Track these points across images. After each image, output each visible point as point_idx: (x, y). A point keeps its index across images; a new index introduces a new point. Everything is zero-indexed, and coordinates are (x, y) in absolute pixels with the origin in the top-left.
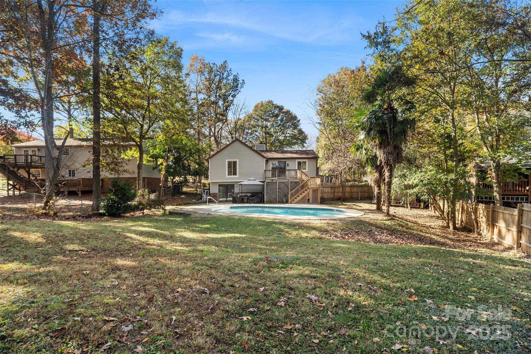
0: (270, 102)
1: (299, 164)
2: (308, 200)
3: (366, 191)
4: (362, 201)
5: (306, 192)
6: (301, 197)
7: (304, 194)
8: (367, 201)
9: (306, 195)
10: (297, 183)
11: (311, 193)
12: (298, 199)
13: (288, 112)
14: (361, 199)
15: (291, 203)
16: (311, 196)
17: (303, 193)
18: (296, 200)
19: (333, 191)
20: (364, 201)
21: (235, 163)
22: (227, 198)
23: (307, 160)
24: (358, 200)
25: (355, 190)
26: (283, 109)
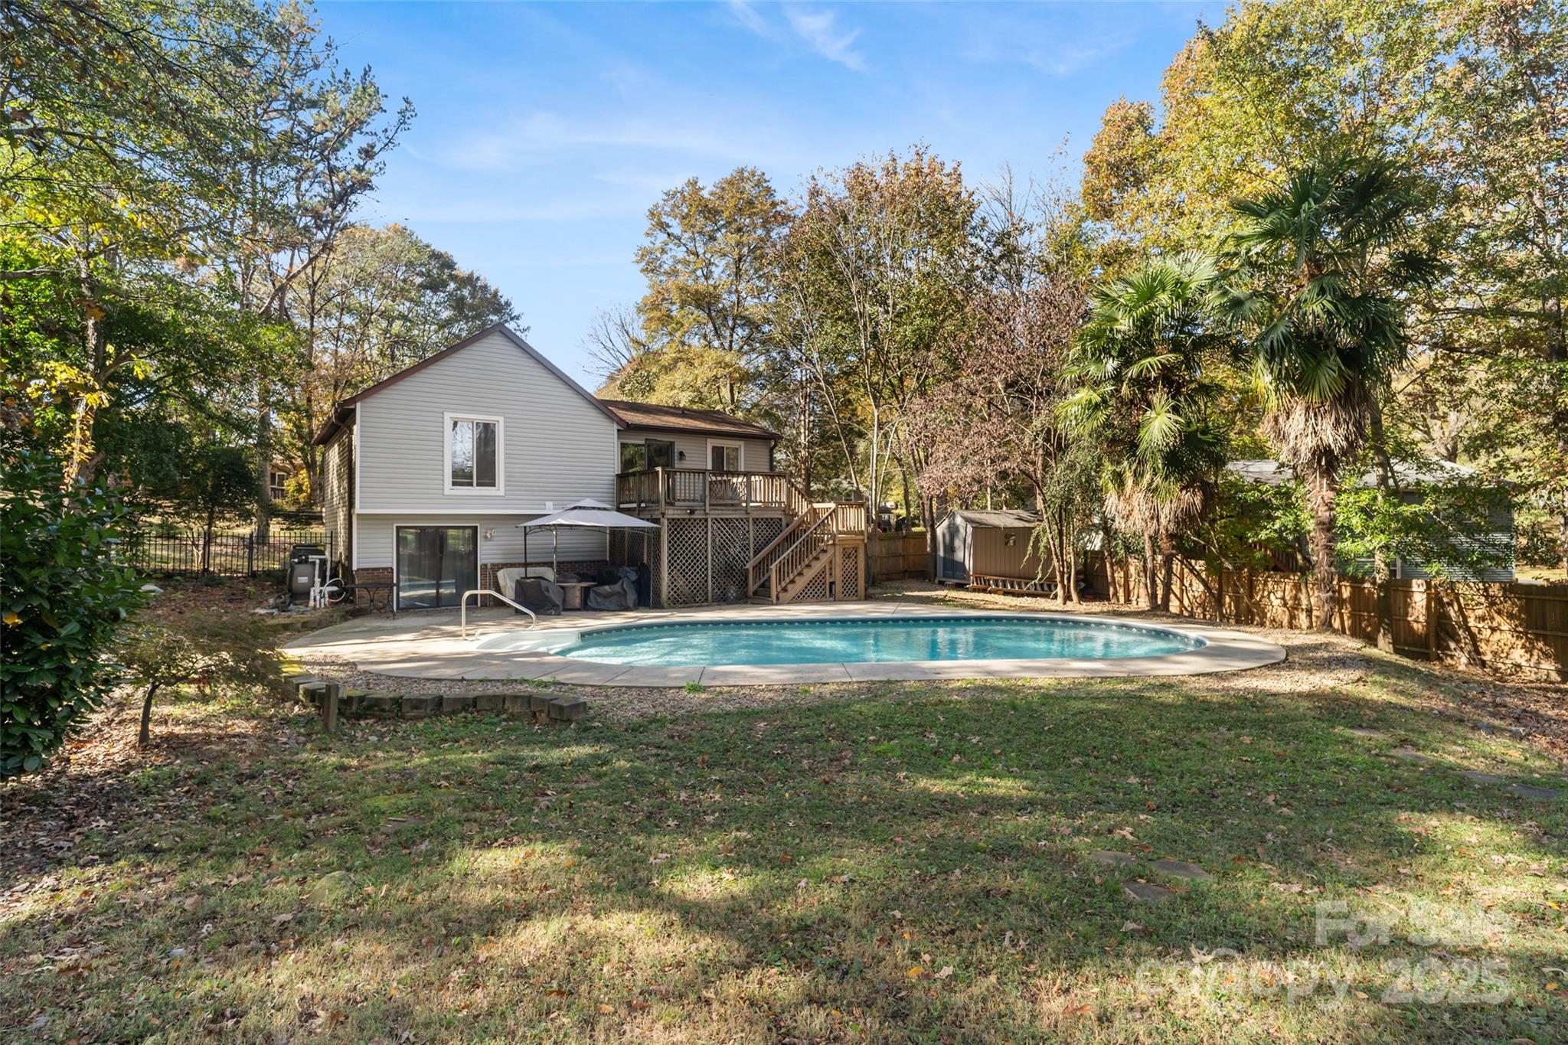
0: (402, 232)
1: (718, 452)
2: (831, 585)
5: (824, 559)
7: (816, 567)
9: (823, 571)
10: (774, 525)
11: (838, 560)
12: (801, 583)
13: (470, 281)
15: (779, 601)
16: (838, 574)
18: (794, 590)
22: (438, 586)
23: (740, 444)
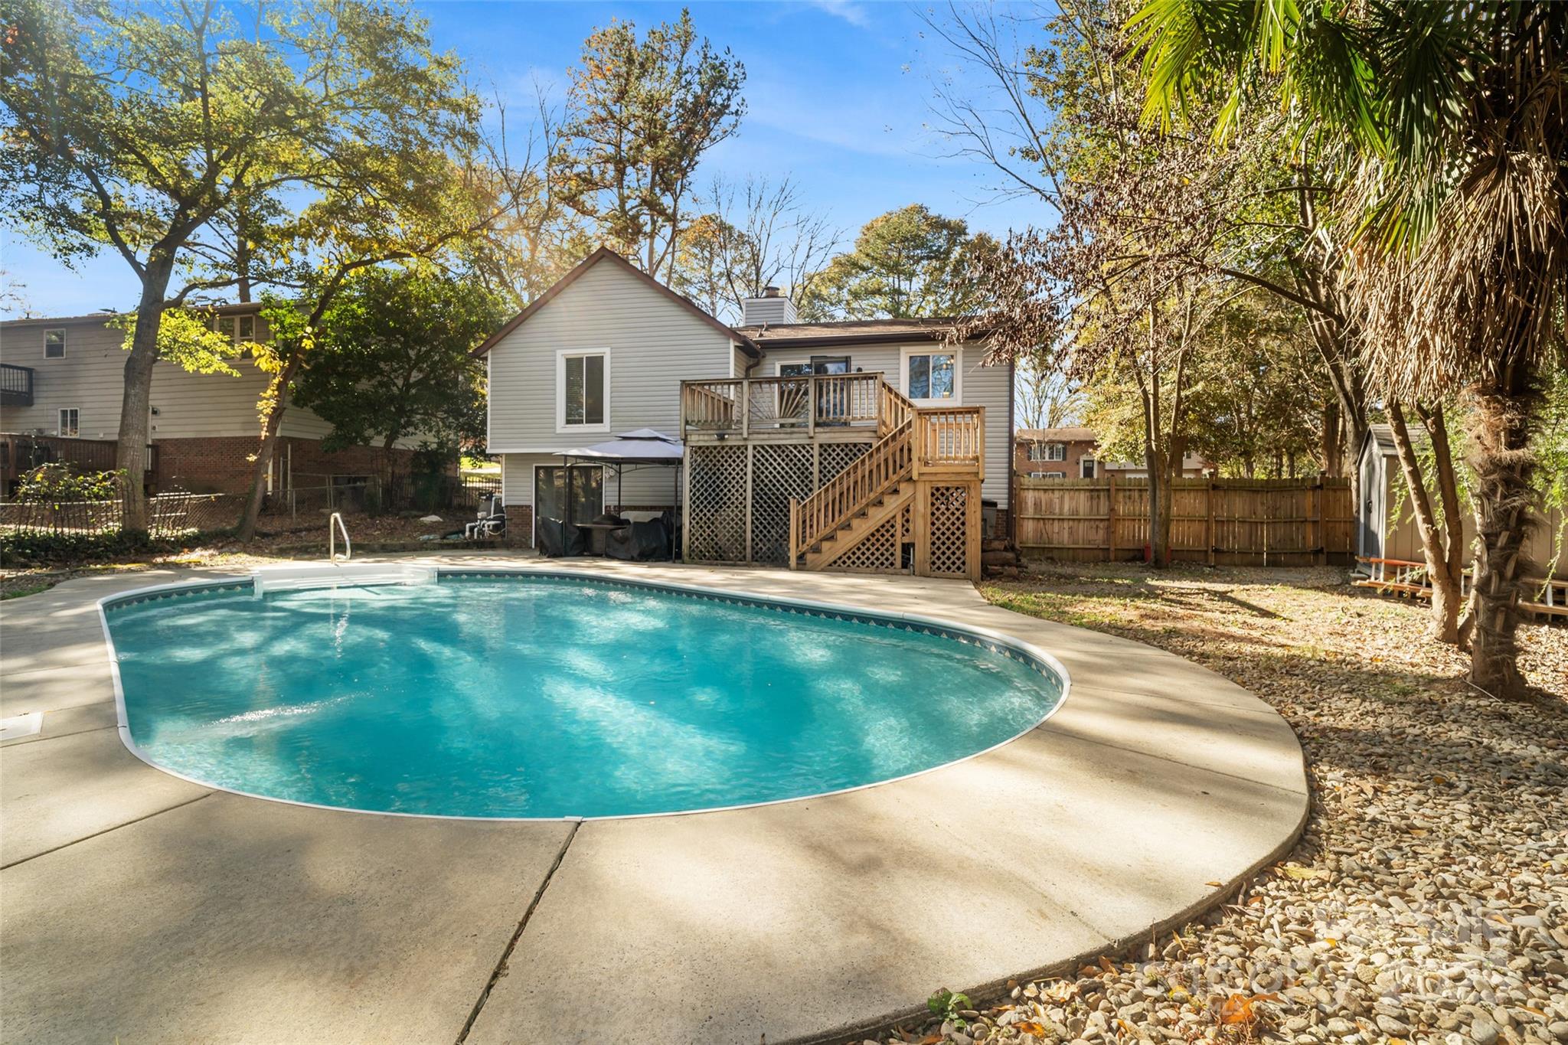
1: (920, 368)
2: (907, 548)
3: (1309, 515)
4: (1281, 574)
5: (893, 505)
6: (862, 529)
7: (878, 516)
8: (1312, 575)
9: (890, 523)
11: (921, 506)
12: (847, 541)
14: (1274, 563)
15: (802, 565)
16: (921, 529)
17: (871, 511)
18: (831, 551)
19: (1104, 508)
20: (1293, 574)
21: (596, 363)
24: (1258, 565)
25: (1238, 506)
26: (962, 231)
